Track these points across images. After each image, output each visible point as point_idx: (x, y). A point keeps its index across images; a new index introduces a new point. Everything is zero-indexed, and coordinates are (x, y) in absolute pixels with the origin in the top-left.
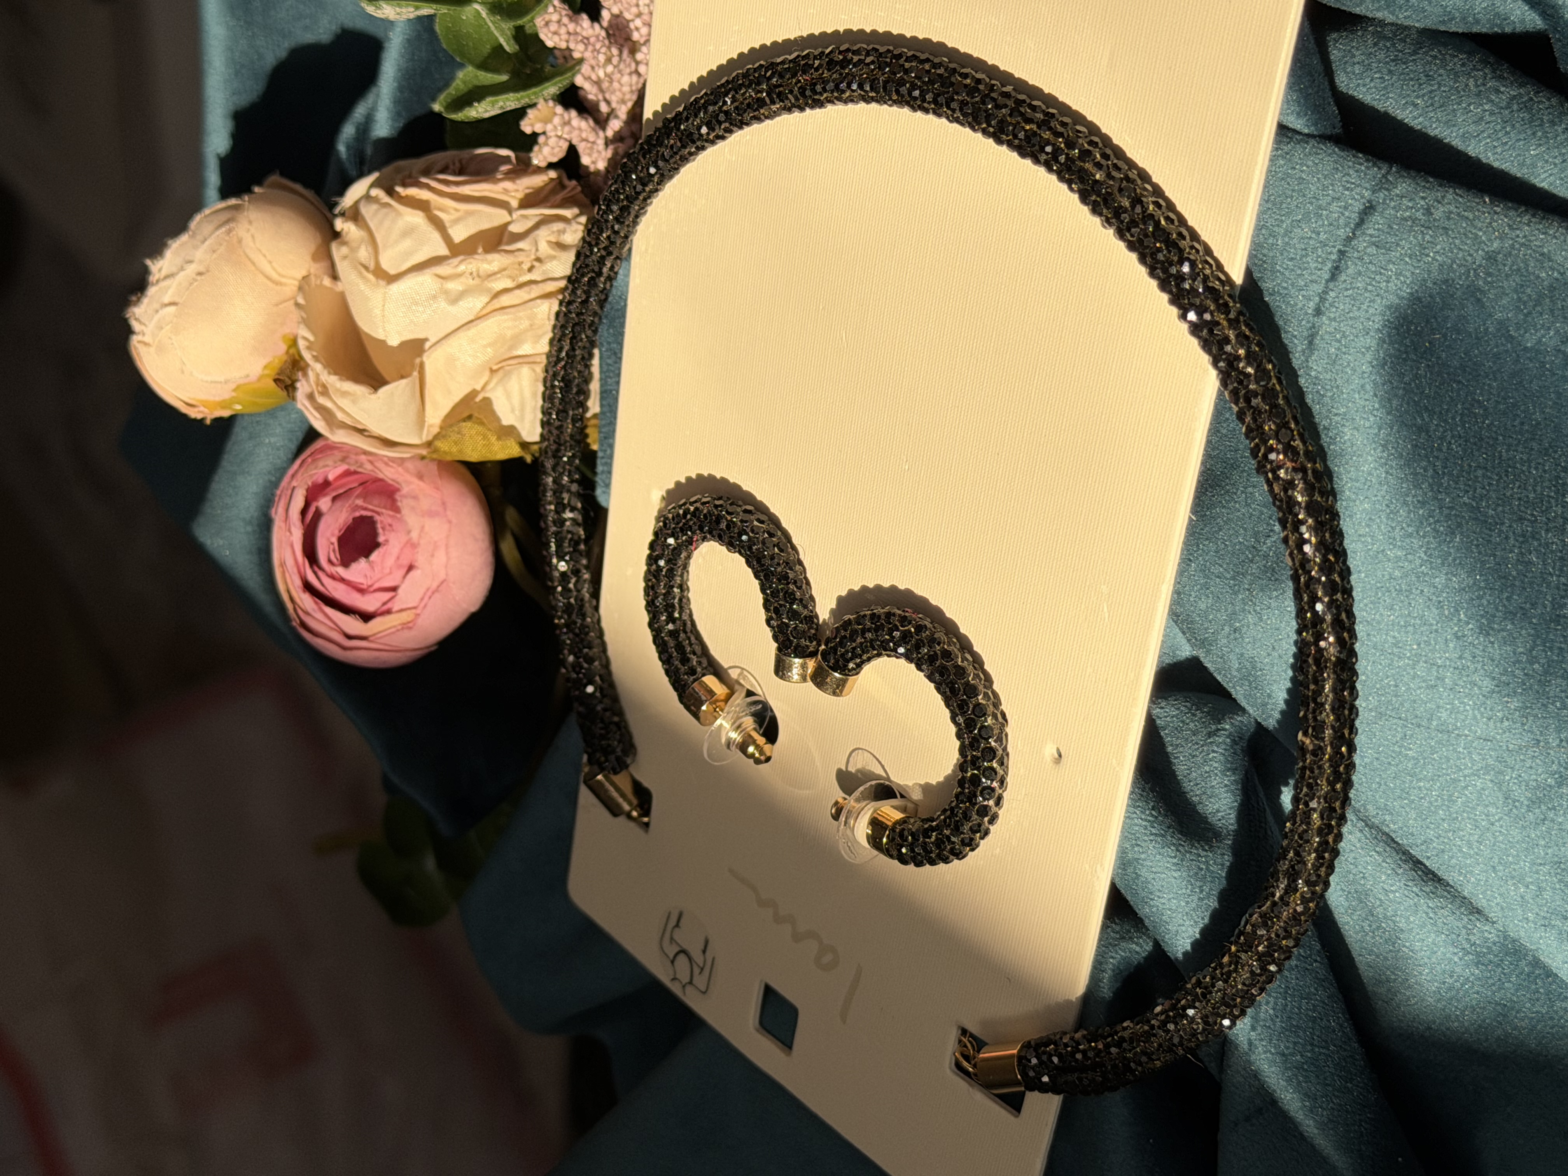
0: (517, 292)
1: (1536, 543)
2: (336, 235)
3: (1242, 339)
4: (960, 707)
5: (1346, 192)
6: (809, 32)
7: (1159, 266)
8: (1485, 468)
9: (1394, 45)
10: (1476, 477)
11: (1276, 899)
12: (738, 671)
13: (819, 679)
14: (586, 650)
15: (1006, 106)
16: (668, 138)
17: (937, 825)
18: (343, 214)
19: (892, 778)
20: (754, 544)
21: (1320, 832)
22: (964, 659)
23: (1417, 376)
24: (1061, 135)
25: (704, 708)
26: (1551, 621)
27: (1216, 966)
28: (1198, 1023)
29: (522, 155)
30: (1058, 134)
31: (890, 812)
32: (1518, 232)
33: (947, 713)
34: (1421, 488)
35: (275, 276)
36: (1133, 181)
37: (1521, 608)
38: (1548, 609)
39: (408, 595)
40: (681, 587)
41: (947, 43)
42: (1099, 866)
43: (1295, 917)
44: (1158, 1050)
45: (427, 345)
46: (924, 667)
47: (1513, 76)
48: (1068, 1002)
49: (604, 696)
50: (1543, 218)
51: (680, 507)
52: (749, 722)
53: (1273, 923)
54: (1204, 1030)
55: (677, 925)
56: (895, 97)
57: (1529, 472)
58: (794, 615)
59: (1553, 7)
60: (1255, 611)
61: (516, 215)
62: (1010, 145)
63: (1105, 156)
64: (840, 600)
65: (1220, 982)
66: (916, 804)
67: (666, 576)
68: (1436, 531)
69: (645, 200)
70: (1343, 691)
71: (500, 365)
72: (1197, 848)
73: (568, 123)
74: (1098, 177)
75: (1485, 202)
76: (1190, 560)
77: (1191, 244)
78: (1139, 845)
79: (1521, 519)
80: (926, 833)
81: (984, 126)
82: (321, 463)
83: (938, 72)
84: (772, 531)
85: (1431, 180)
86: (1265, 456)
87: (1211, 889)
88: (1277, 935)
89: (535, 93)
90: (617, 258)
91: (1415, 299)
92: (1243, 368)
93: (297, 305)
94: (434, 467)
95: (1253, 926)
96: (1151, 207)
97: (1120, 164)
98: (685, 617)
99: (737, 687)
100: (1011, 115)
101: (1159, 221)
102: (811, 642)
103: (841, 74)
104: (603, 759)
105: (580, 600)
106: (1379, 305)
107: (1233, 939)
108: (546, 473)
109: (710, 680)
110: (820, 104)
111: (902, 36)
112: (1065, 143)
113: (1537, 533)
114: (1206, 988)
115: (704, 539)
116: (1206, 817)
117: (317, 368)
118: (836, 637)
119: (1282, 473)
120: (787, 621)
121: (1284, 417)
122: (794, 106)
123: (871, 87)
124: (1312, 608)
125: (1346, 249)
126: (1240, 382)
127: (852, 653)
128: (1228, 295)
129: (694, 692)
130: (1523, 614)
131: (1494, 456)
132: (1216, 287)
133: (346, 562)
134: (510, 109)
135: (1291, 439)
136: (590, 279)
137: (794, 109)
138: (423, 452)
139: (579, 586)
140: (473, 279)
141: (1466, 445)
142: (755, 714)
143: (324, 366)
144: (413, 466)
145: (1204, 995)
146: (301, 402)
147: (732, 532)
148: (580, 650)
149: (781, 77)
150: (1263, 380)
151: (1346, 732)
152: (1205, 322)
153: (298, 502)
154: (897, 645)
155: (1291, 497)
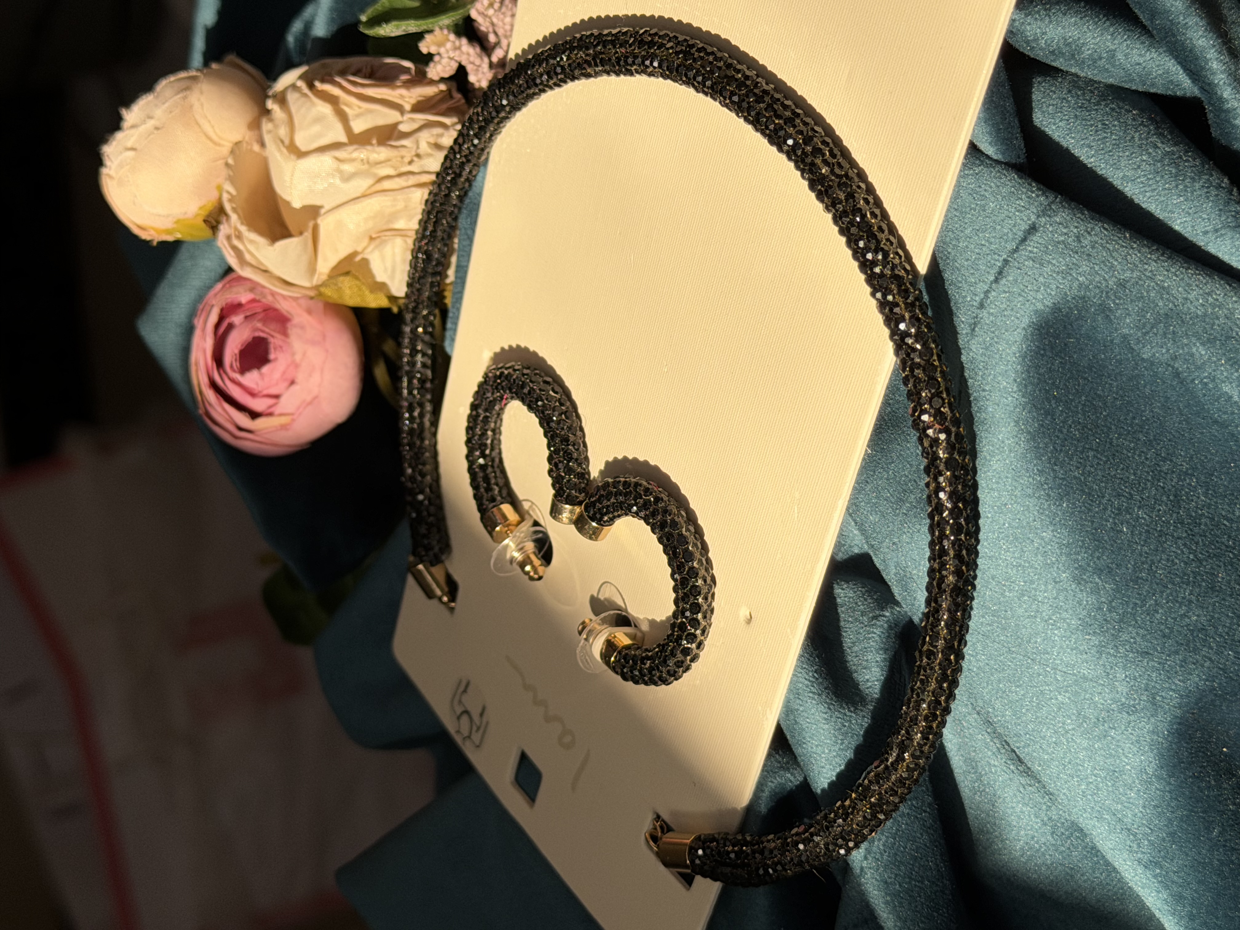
0: (397, 180)
1: (1128, 516)
2: (266, 112)
3: (916, 320)
4: (679, 567)
5: (1017, 213)
6: (633, 13)
7: (860, 251)
8: (1097, 451)
9: (1084, 94)
10: (1088, 457)
11: (889, 763)
12: (529, 504)
13: (579, 523)
14: (420, 467)
15: (764, 101)
16: (518, 79)
17: (651, 656)
18: (275, 97)
19: (629, 610)
20: (547, 410)
21: (926, 719)
22: (688, 529)
23: (1050, 370)
25: (498, 529)
26: (1131, 580)
27: (840, 806)
28: (821, 848)
29: (420, 66)
30: (800, 132)
32: (1146, 267)
33: (669, 571)
34: (1041, 460)
35: (215, 137)
36: (851, 179)
37: (1108, 567)
38: (1130, 571)
39: (287, 403)
40: (494, 431)
41: (731, 41)
42: (768, 709)
43: (901, 781)
44: (790, 862)
45: (323, 211)
46: (657, 531)
47: (1171, 135)
48: (734, 810)
49: (430, 503)
50: (1169, 258)
51: (498, 369)
52: (530, 546)
53: (884, 782)
54: (825, 853)
55: (465, 691)
56: (684, 79)
57: (1133, 458)
58: (569, 471)
59: (1209, 84)
60: (908, 532)
61: (407, 116)
62: (763, 133)
63: (833, 155)
64: (607, 463)
65: (841, 820)
66: (644, 636)
67: (482, 421)
68: (1048, 495)
69: (498, 123)
70: (957, 611)
71: (379, 235)
72: (844, 709)
73: (459, 48)
74: (823, 171)
75: (1125, 237)
76: (867, 482)
77: (887, 237)
78: (799, 699)
79: (1119, 495)
80: (643, 660)
81: (746, 114)
82: (235, 290)
83: (719, 64)
84: (562, 401)
85: (1086, 212)
86: (919, 416)
87: (849, 743)
88: (886, 792)
89: (432, 23)
90: (475, 165)
91: (1056, 309)
92: (912, 343)
93: (227, 165)
94: (321, 305)
95: (870, 781)
96: (862, 202)
97: (844, 163)
98: (494, 454)
99: (527, 516)
100: (766, 109)
101: (866, 215)
102: (580, 494)
103: (648, 53)
104: (423, 553)
105: (422, 426)
106: (1029, 309)
107: (854, 788)
108: (406, 324)
109: (507, 508)
110: (630, 73)
111: (699, 29)
112: (803, 140)
113: (1131, 508)
114: (830, 822)
115: (512, 398)
116: (858, 684)
117: (234, 217)
118: (596, 494)
119: (930, 432)
120: (563, 474)
121: (939, 387)
122: (611, 71)
123: (668, 67)
124: (941, 543)
125: (1009, 259)
126: (908, 355)
127: (607, 509)
128: (911, 284)
129: (491, 515)
130: (1109, 572)
131: (1106, 442)
132: (901, 274)
133: (243, 370)
134: (411, 32)
135: (942, 406)
136: (453, 179)
137: (611, 73)
138: (312, 293)
139: (421, 415)
140: (364, 165)
141: (1083, 430)
142: (536, 541)
143: (239, 217)
144: (303, 302)
145: (827, 828)
146: (221, 241)
147: (532, 397)
148: (417, 465)
149: (604, 47)
150: (926, 356)
151: (956, 644)
152: (889, 302)
153: (214, 318)
154: (640, 510)
155: (935, 454)
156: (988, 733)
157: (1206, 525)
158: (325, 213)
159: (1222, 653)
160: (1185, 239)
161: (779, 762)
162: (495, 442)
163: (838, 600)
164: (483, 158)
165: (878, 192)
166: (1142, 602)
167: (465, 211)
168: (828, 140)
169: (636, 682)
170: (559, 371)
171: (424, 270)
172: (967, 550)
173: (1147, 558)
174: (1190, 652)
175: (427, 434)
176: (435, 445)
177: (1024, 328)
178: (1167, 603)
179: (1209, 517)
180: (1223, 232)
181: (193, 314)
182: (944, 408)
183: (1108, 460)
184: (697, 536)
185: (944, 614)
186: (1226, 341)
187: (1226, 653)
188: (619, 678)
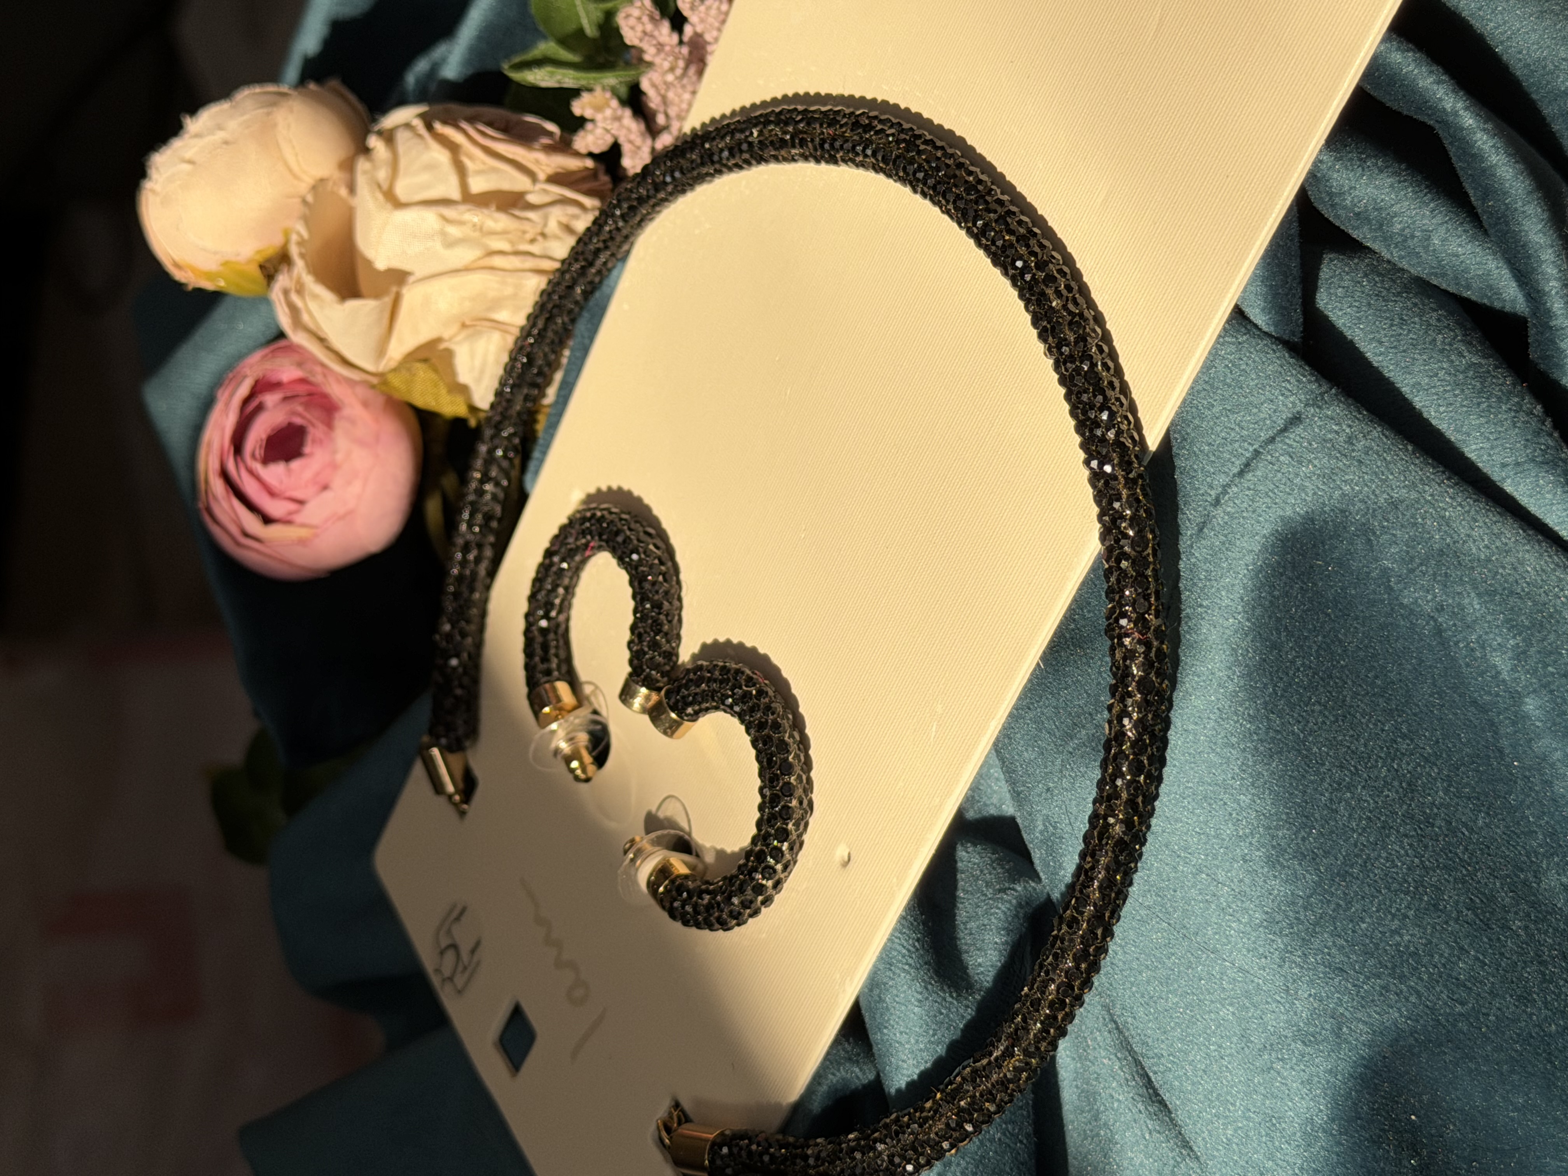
0: (512, 258)
1: (1349, 795)
2: (365, 150)
3: (1134, 501)
4: (771, 780)
5: (1281, 397)
6: (851, 93)
7: (1081, 406)
8: (1325, 707)
9: (1383, 281)
10: (1313, 711)
11: (992, 1058)
12: (593, 687)
13: (655, 713)
14: (462, 624)
15: (995, 212)
16: (692, 153)
17: (713, 889)
18: (380, 133)
19: (694, 835)
20: (641, 566)
21: (1051, 1005)
22: (791, 736)
23: (1286, 594)
24: (1035, 254)
25: (547, 710)
26: (1338, 874)
27: (918, 1108)
28: (883, 1161)
29: (566, 135)
30: (1033, 254)
31: (680, 865)
32: (1427, 488)
33: (758, 782)
34: (1256, 703)
35: (295, 168)
36: (1086, 320)
37: (1313, 852)
38: (1339, 863)
39: (313, 512)
40: (567, 589)
41: (967, 139)
42: (848, 980)
43: (1003, 1083)
45: (411, 279)
46: (752, 731)
47: (1481, 346)
48: (778, 1106)
49: (465, 673)
51: (589, 509)
52: (583, 738)
53: (982, 1081)
54: (887, 1169)
55: (458, 919)
56: (901, 174)
57: (1367, 726)
58: (654, 645)
59: (1538, 292)
61: (540, 186)
62: (986, 249)
63: (1069, 288)
64: (704, 647)
65: (916, 1125)
66: (706, 867)
67: (555, 573)
68: (1256, 749)
69: (654, 206)
70: (1116, 872)
71: (474, 323)
72: (945, 992)
73: (620, 120)
74: (1054, 304)
75: (1407, 450)
76: (1029, 709)
77: (1117, 396)
78: (891, 970)
79: (1342, 767)
80: (701, 894)
81: (970, 225)
82: (278, 362)
83: (947, 161)
84: (664, 559)
85: (1364, 412)
86: (1117, 620)
87: (943, 1036)
88: (982, 1095)
89: (595, 79)
90: (613, 255)
91: (1309, 519)
92: (1125, 528)
93: (304, 202)
94: (380, 400)
95: (963, 1079)
96: (1094, 349)
97: (1081, 300)
98: (561, 619)
99: (586, 703)
100: (996, 221)
101: (1096, 365)
102: (663, 677)
103: (861, 138)
104: (442, 733)
105: (474, 574)
106: (1275, 513)
107: (941, 1087)
108: (483, 442)
109: (562, 688)
110: (832, 160)
111: (930, 121)
112: (1036, 263)
113: (1353, 786)
114: (901, 1127)
115: (601, 548)
116: (967, 968)
117: (300, 265)
118: (683, 679)
119: (1127, 641)
120: (646, 649)
121: (1148, 588)
122: (811, 155)
123: (883, 157)
124: (1113, 782)
125: (1261, 450)
126: (1117, 541)
127: (694, 698)
128: (1136, 456)
129: (543, 692)
130: (1313, 859)
131: (1338, 697)
132: (1127, 444)
133: (267, 460)
134: (565, 86)
135: (1147, 612)
136: (583, 267)
137: (810, 159)
138: (375, 381)
139: (478, 560)
140: (474, 231)
141: (1314, 677)
142: (591, 733)
143: (307, 265)
144: (360, 391)
145: (897, 1133)
146: (276, 294)
147: (626, 547)
148: (458, 621)
149: (809, 124)
150: (1139, 546)
151: (1107, 915)
152: (1105, 473)
153: (244, 390)
154: (735, 703)
155: (1128, 668)
156: (1118, 1058)
157: (1440, 828)
158: (414, 282)
159: (1433, 988)
160: (1478, 469)
161: (847, 1052)
162: (566, 603)
163: (959, 864)
164: (625, 247)
165: (1114, 343)
166: (1346, 905)
167: (586, 315)
168: (1066, 269)
169: (686, 923)
170: (666, 525)
171: (521, 376)
172: (1144, 796)
173: (1362, 850)
174: (1395, 978)
175: (479, 585)
176: (485, 601)
177: (1264, 537)
178: (1378, 911)
179: (1445, 820)
180: (1526, 466)
181: (218, 382)
182: (1149, 615)
183: (1337, 721)
184: (801, 746)
185: (1100, 873)
186: (1508, 596)
187: (1438, 989)
188: (665, 915)
